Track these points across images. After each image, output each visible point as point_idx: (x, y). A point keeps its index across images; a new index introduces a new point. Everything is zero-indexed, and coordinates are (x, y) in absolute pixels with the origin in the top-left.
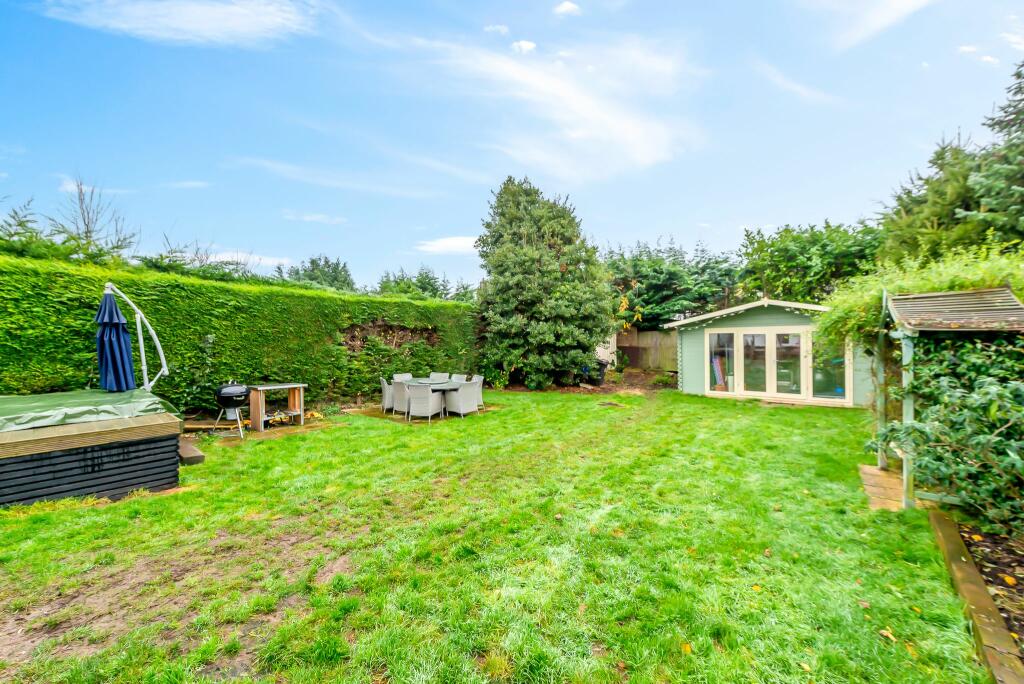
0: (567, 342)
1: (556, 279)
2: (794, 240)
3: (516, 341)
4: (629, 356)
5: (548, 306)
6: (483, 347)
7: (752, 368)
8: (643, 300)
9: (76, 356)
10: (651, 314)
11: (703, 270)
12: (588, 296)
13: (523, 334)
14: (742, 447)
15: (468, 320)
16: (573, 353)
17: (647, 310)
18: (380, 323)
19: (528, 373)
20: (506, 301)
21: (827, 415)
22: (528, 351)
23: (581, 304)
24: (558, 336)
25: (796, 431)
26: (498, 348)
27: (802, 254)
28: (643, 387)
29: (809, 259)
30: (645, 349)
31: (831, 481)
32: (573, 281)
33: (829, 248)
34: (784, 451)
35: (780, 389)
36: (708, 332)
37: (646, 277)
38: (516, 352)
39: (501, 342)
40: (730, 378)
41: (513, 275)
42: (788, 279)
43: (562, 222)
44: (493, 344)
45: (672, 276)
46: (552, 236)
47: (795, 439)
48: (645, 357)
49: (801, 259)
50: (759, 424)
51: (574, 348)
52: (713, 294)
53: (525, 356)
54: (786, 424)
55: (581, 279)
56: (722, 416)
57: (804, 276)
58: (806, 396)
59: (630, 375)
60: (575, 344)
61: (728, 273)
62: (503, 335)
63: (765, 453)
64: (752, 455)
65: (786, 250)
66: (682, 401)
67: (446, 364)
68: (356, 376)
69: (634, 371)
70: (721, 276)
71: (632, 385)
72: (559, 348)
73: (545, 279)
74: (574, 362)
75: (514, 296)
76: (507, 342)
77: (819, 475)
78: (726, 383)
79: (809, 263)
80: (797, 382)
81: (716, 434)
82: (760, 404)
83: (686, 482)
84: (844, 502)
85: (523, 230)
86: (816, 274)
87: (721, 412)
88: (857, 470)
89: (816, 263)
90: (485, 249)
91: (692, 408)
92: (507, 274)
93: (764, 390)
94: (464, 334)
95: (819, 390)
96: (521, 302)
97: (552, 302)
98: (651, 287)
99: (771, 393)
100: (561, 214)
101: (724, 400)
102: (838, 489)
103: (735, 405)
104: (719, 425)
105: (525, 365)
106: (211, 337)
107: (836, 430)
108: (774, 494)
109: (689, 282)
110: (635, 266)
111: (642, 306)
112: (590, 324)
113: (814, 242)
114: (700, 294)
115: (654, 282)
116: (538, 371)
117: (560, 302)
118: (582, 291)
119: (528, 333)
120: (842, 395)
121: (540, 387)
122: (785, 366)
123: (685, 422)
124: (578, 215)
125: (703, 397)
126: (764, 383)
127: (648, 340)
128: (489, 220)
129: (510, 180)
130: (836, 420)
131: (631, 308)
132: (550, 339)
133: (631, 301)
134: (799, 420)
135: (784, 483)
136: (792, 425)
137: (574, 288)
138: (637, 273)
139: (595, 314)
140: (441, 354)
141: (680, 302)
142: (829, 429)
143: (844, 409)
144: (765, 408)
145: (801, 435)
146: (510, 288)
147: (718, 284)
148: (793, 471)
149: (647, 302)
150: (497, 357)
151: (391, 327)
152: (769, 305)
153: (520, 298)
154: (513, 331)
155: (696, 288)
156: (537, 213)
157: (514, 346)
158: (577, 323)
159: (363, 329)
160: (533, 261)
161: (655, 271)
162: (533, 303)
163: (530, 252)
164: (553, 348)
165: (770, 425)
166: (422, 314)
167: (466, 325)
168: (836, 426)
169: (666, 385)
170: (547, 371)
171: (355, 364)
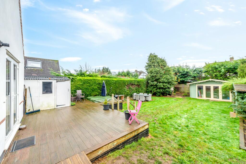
0: (166, 87)
1: (163, 75)
2: (217, 65)
3: (155, 87)
4: (177, 89)
5: (162, 80)
6: (148, 88)
7: (207, 93)
8: (180, 77)
9: (98, 91)
10: (182, 80)
11: (195, 71)
12: (170, 78)
13: (156, 85)
14: (207, 108)
15: (145, 83)
16: (167, 89)
17: (181, 79)
18: (131, 84)
19: (157, 93)
20: (153, 79)
21: (225, 103)
22: (157, 89)
23: (168, 79)
24: (164, 86)
25: (218, 106)
26: (151, 88)
27: (219, 68)
28: (181, 96)
29: (221, 69)
30: (180, 88)
31: (224, 114)
32: (167, 75)
33: (226, 67)
34: (215, 109)
35: (214, 97)
36: (197, 85)
37: (181, 72)
38: (155, 89)
39: (151, 87)
40: (202, 95)
41: (154, 74)
42: (216, 73)
43: (164, 62)
44: (150, 87)
45: (187, 72)
46: (162, 65)
47: (218, 107)
48: (180, 89)
49: (219, 69)
50: (210, 104)
51: (167, 88)
52: (197, 76)
53: (156, 90)
54: (216, 105)
55: (168, 74)
56: (201, 103)
57: (220, 73)
58: (220, 99)
59: (177, 93)
60: (167, 87)
61: (201, 71)
62: (152, 85)
63: (211, 109)
64: (209, 109)
65: (215, 67)
66: (191, 99)
67: (141, 91)
68: (128, 93)
69: (178, 92)
70: (199, 72)
71: (178, 96)
72: (164, 88)
73: (161, 75)
74: (167, 91)
75: (154, 78)
76: (152, 87)
77: (222, 113)
78: (201, 96)
79: (221, 70)
80: (218, 96)
81: (201, 106)
82: (210, 101)
83: (198, 113)
84: (226, 116)
85: (155, 65)
86: (223, 73)
87: (201, 102)
88: (229, 112)
89: (223, 70)
90: (147, 68)
91: (195, 101)
92: (153, 74)
93: (210, 97)
94: (144, 85)
95: (223, 98)
96: (156, 79)
97: (163, 79)
98: (182, 74)
99: (212, 98)
100: (163, 61)
101: (201, 100)
102: (225, 115)
103: (204, 101)
104: (201, 104)
105: (157, 91)
106: (112, 87)
107: (227, 106)
108: (213, 115)
109: (192, 73)
110: (178, 70)
111: (180, 79)
112: (170, 83)
113: (222, 65)
114: (194, 76)
115: (183, 73)
116: (159, 93)
117: (164, 79)
118: (168, 77)
119: (157, 85)
120: (229, 99)
121: (159, 96)
122: (216, 92)
123: (194, 104)
124: (166, 61)
125: (196, 99)
126: (210, 96)
127: (181, 86)
128: (147, 62)
129: (151, 54)
130: (227, 104)
131: (178, 79)
132: (162, 86)
133: (177, 78)
134: (219, 104)
135: (215, 114)
136: (217, 105)
137: (167, 76)
138: (178, 71)
139: (171, 81)
140: (140, 89)
141: (189, 78)
142: (225, 106)
143: (229, 102)
144: (211, 102)
145: (219, 107)
146: (153, 76)
147: (198, 74)
148: (217, 112)
149: (181, 78)
150: (150, 90)
151: (133, 85)
152: (211, 81)
153: (156, 78)
154: (154, 85)
155: (193, 75)
156: (158, 61)
157: (154, 88)
158: (168, 83)
159: (129, 85)
160: (158, 71)
161: (183, 71)
162: (158, 79)
163: (157, 69)
164: (162, 88)
165: (212, 105)
166: (138, 82)
167: (145, 84)
168: (227, 105)
169: (186, 96)
170: (161, 93)
171: (128, 91)
